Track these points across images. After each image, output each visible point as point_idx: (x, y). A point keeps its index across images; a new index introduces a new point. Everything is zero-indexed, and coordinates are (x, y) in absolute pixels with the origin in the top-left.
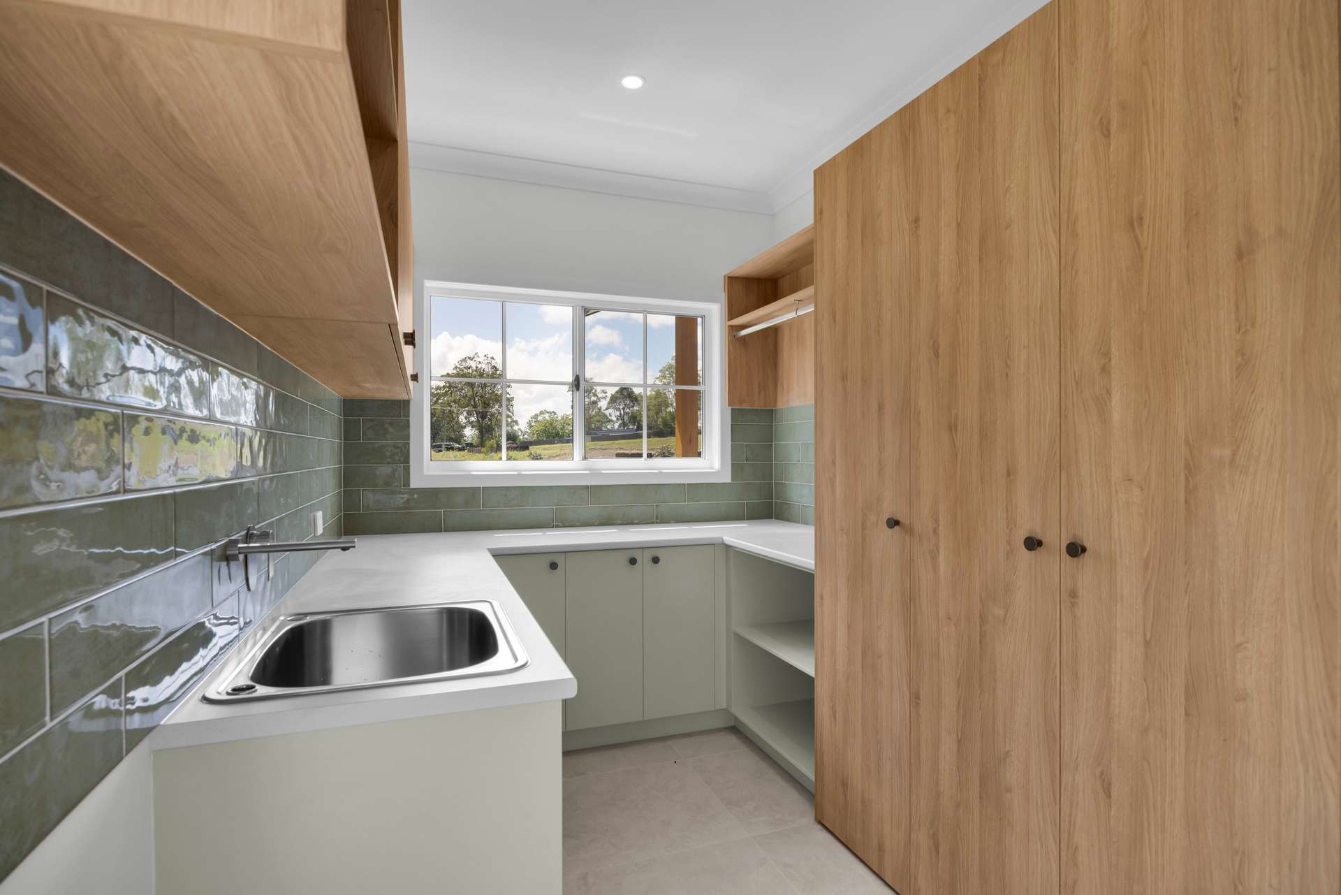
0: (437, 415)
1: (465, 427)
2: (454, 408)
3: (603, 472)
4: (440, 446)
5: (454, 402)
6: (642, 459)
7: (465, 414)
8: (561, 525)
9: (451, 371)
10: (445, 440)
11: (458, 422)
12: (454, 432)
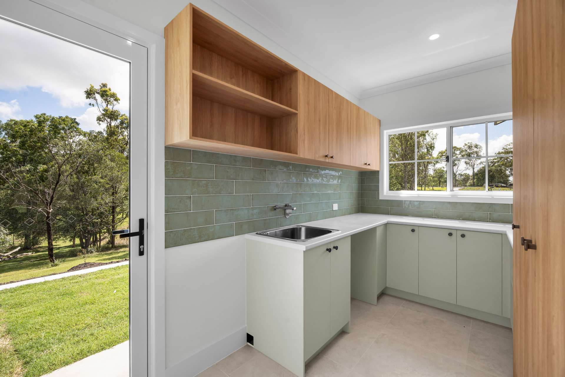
0: (493, 171)
1: (509, 176)
2: (503, 168)
3: (458, 196)
4: (493, 185)
5: (503, 165)
6: (485, 191)
7: (509, 170)
8: (437, 217)
9: (501, 151)
10: (497, 183)
11: (505, 174)
12: (503, 178)
